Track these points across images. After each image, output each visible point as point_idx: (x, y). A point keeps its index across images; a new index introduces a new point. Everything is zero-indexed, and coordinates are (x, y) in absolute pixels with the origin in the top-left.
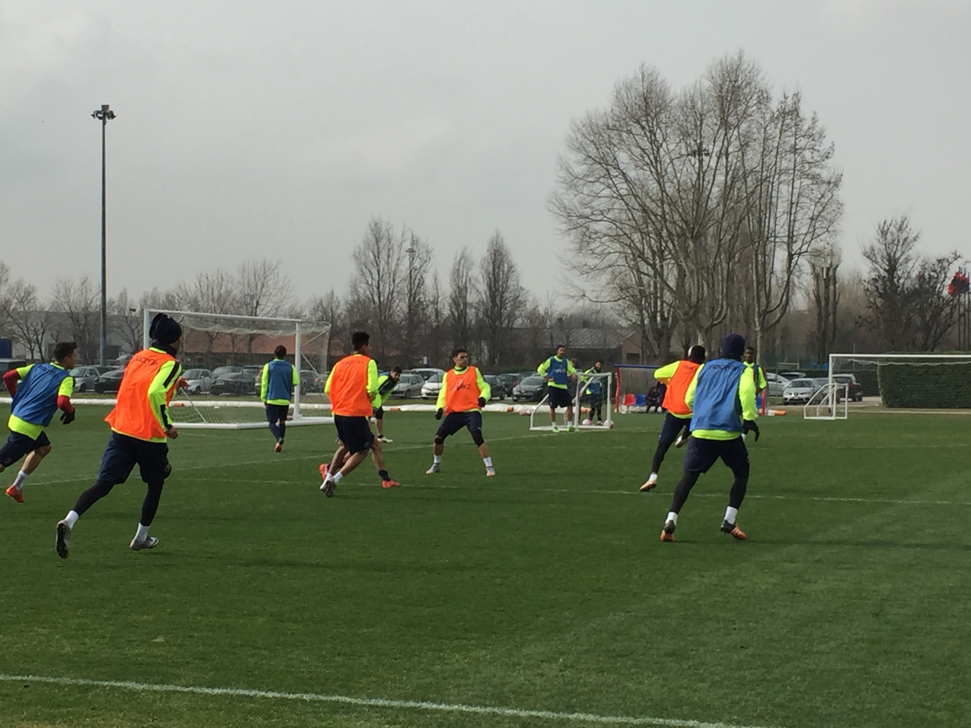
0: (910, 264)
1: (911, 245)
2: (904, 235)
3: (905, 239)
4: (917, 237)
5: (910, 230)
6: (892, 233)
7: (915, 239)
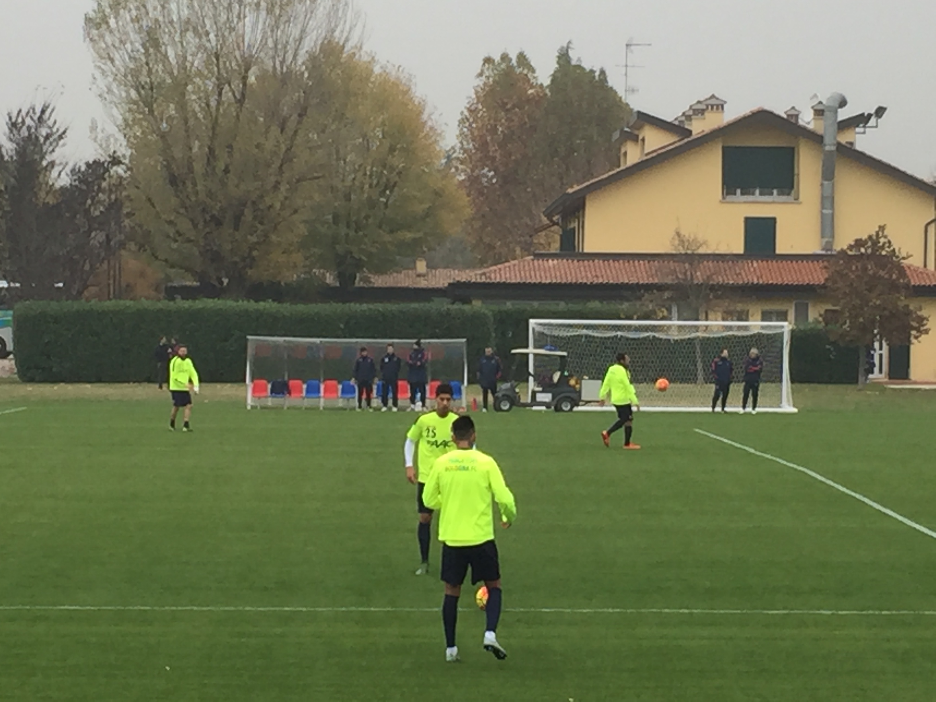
0: (54, 173)
1: (54, 144)
2: (44, 131)
3: (47, 137)
4: (64, 132)
5: (55, 122)
6: (29, 128)
7: (61, 137)
